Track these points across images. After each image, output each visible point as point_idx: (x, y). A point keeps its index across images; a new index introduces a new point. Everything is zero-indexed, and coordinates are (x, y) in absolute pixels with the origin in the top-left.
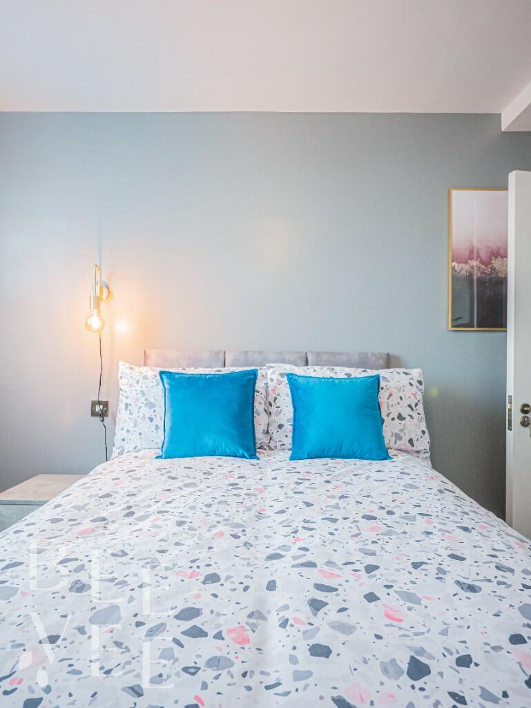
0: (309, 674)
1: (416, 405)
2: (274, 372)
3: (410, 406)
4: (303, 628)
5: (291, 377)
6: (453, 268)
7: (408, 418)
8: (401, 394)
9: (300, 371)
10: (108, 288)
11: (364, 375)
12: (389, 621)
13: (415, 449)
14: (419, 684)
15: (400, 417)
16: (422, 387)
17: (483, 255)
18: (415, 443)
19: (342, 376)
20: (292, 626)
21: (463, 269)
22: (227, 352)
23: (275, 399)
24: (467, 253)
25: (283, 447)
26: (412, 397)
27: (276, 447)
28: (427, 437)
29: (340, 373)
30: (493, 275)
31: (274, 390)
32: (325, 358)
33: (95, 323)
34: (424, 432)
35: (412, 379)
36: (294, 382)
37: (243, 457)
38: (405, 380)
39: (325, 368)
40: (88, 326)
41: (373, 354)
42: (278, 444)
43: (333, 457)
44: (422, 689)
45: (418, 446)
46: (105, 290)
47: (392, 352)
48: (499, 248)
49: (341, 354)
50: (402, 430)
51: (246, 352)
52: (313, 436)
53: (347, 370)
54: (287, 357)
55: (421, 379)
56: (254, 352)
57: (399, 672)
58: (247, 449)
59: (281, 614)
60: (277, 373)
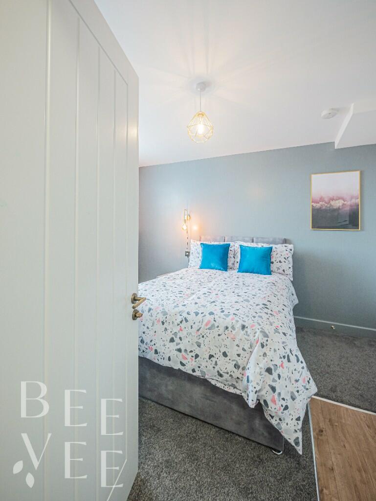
1: (288, 258)
3: (285, 258)
6: (312, 206)
7: (283, 263)
8: (281, 254)
9: (245, 244)
10: (190, 216)
11: (268, 246)
15: (280, 262)
16: (292, 252)
17: (326, 200)
21: (318, 206)
22: (226, 237)
23: (237, 253)
24: (319, 199)
26: (287, 255)
27: (234, 268)
28: (291, 270)
29: (260, 245)
30: (331, 208)
32: (260, 239)
33: (185, 227)
34: (290, 268)
35: (287, 248)
36: (242, 248)
37: (223, 270)
38: (284, 249)
40: (183, 229)
43: (251, 273)
45: (286, 272)
46: (189, 217)
48: (334, 197)
50: (280, 266)
51: (232, 237)
52: (245, 266)
53: (262, 244)
54: (246, 239)
55: (292, 248)
56: (234, 237)
58: (225, 268)
60: (239, 245)
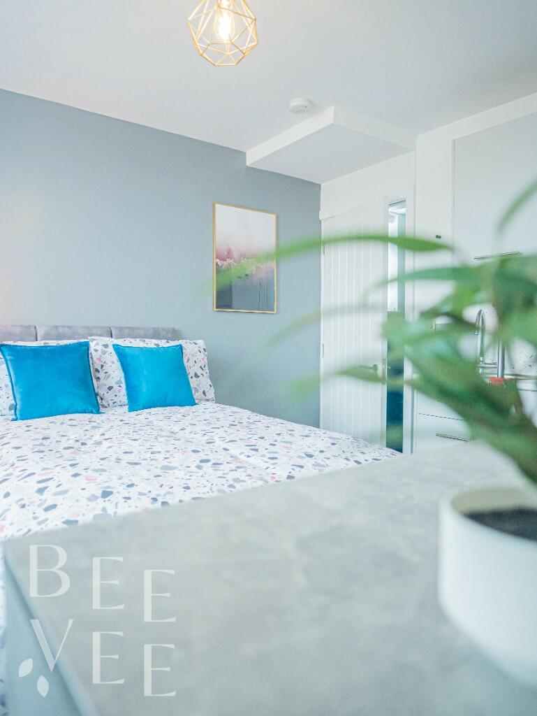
0: (47, 520)
1: (205, 366)
2: (97, 344)
3: (201, 367)
4: (37, 504)
5: (116, 347)
6: (217, 265)
7: (201, 376)
8: (195, 359)
11: (167, 345)
12: (88, 481)
13: (207, 398)
14: (107, 499)
15: (196, 375)
16: (206, 353)
17: (236, 256)
18: (207, 393)
19: (153, 346)
20: (28, 506)
21: (223, 265)
22: (37, 327)
23: (102, 366)
24: (226, 253)
25: (115, 404)
26: (202, 362)
27: (109, 405)
28: (213, 390)
29: (151, 343)
31: (99, 359)
32: (126, 332)
34: (211, 386)
35: (199, 347)
36: (121, 351)
37: (92, 412)
38: (196, 348)
39: (138, 339)
41: (163, 329)
42: (111, 403)
44: (109, 500)
45: (208, 396)
47: (177, 327)
49: (139, 328)
50: (198, 385)
51: (56, 327)
55: (205, 347)
56: (64, 327)
57: (97, 498)
58: (94, 406)
59: (20, 503)
60: (101, 344)
